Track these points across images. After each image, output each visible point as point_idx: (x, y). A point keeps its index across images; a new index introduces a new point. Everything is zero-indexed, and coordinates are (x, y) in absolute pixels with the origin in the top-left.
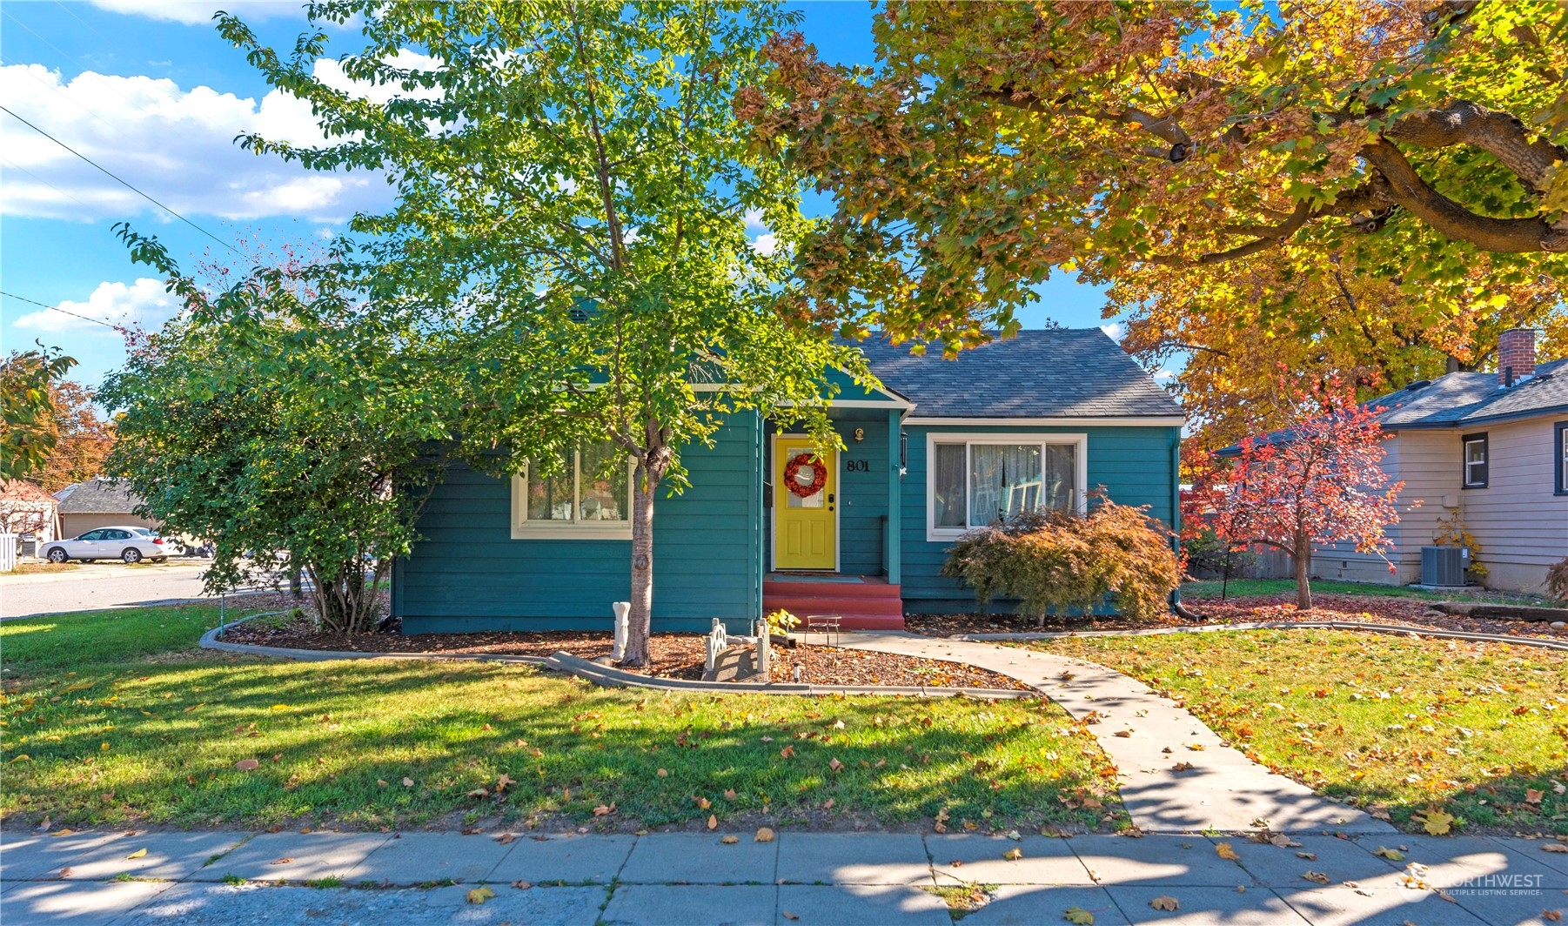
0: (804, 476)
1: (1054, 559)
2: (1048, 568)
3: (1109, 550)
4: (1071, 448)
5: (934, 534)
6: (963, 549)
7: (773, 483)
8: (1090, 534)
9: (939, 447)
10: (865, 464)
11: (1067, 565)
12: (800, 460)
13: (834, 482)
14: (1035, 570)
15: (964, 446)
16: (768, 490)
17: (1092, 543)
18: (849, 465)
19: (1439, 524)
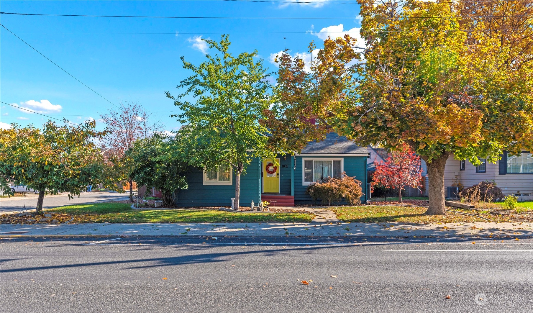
0: (271, 168)
1: (330, 190)
2: (328, 192)
3: (343, 187)
4: (340, 162)
5: (305, 184)
6: (310, 187)
7: (263, 171)
8: (339, 183)
9: (306, 161)
10: (287, 166)
11: (332, 191)
12: (270, 165)
13: (279, 171)
14: (325, 192)
15: (312, 161)
16: (262, 172)
17: (340, 186)
18: (282, 166)
19: (452, 181)
